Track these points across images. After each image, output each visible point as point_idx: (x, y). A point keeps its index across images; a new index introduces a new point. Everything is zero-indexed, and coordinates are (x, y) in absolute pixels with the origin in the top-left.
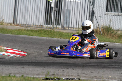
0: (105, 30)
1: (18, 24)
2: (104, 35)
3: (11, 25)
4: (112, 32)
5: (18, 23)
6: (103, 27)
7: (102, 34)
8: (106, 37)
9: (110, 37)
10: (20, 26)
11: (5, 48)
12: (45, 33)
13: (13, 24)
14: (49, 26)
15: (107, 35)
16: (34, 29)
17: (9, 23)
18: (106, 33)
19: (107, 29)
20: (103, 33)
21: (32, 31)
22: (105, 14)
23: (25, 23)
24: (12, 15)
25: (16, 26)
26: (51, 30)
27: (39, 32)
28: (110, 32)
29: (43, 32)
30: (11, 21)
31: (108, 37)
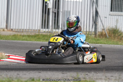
0: (111, 33)
1: (12, 30)
2: (110, 38)
3: (4, 30)
4: (119, 34)
5: (12, 28)
6: (108, 29)
7: (108, 37)
8: (112, 40)
9: (117, 40)
10: (13, 31)
11: (6, 54)
12: (44, 37)
13: (6, 30)
14: (47, 30)
15: (113, 38)
16: (31, 34)
17: (2, 29)
18: (113, 35)
19: (113, 32)
20: (110, 35)
21: (29, 36)
22: (109, 15)
23: (20, 28)
24: (4, 19)
25: (10, 31)
26: (50, 35)
27: (37, 37)
28: (117, 35)
29: (41, 37)
30: (4, 26)
31: (115, 41)
